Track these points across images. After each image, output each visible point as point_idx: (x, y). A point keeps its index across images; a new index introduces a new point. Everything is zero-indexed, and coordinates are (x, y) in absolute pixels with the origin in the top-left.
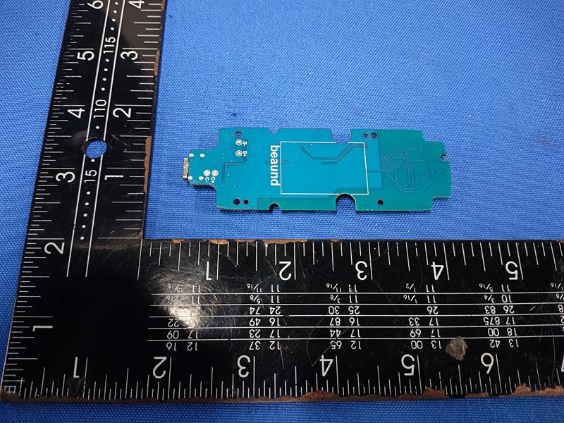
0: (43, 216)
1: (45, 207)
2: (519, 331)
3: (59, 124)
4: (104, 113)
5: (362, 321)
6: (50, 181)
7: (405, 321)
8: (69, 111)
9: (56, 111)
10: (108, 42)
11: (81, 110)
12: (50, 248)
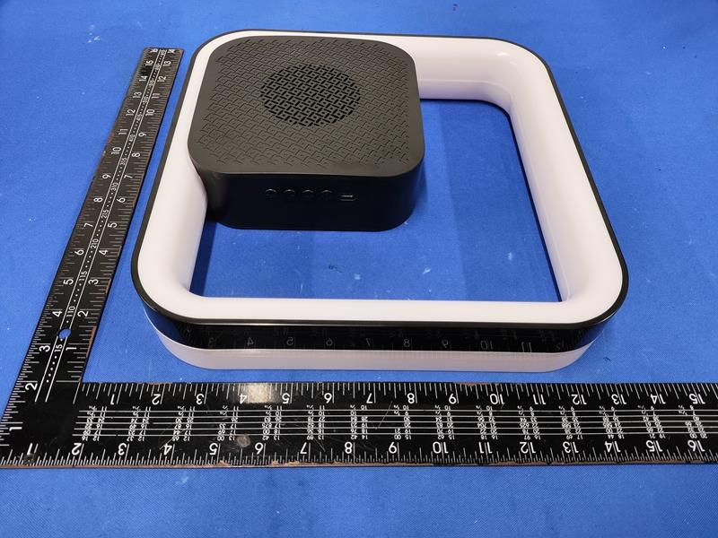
0: (28, 369)
1: (30, 365)
2: (282, 431)
3: (46, 320)
4: (73, 314)
5: (193, 426)
6: (35, 351)
7: (217, 426)
8: (54, 313)
9: (46, 313)
10: (83, 274)
11: (60, 312)
12: (29, 387)
